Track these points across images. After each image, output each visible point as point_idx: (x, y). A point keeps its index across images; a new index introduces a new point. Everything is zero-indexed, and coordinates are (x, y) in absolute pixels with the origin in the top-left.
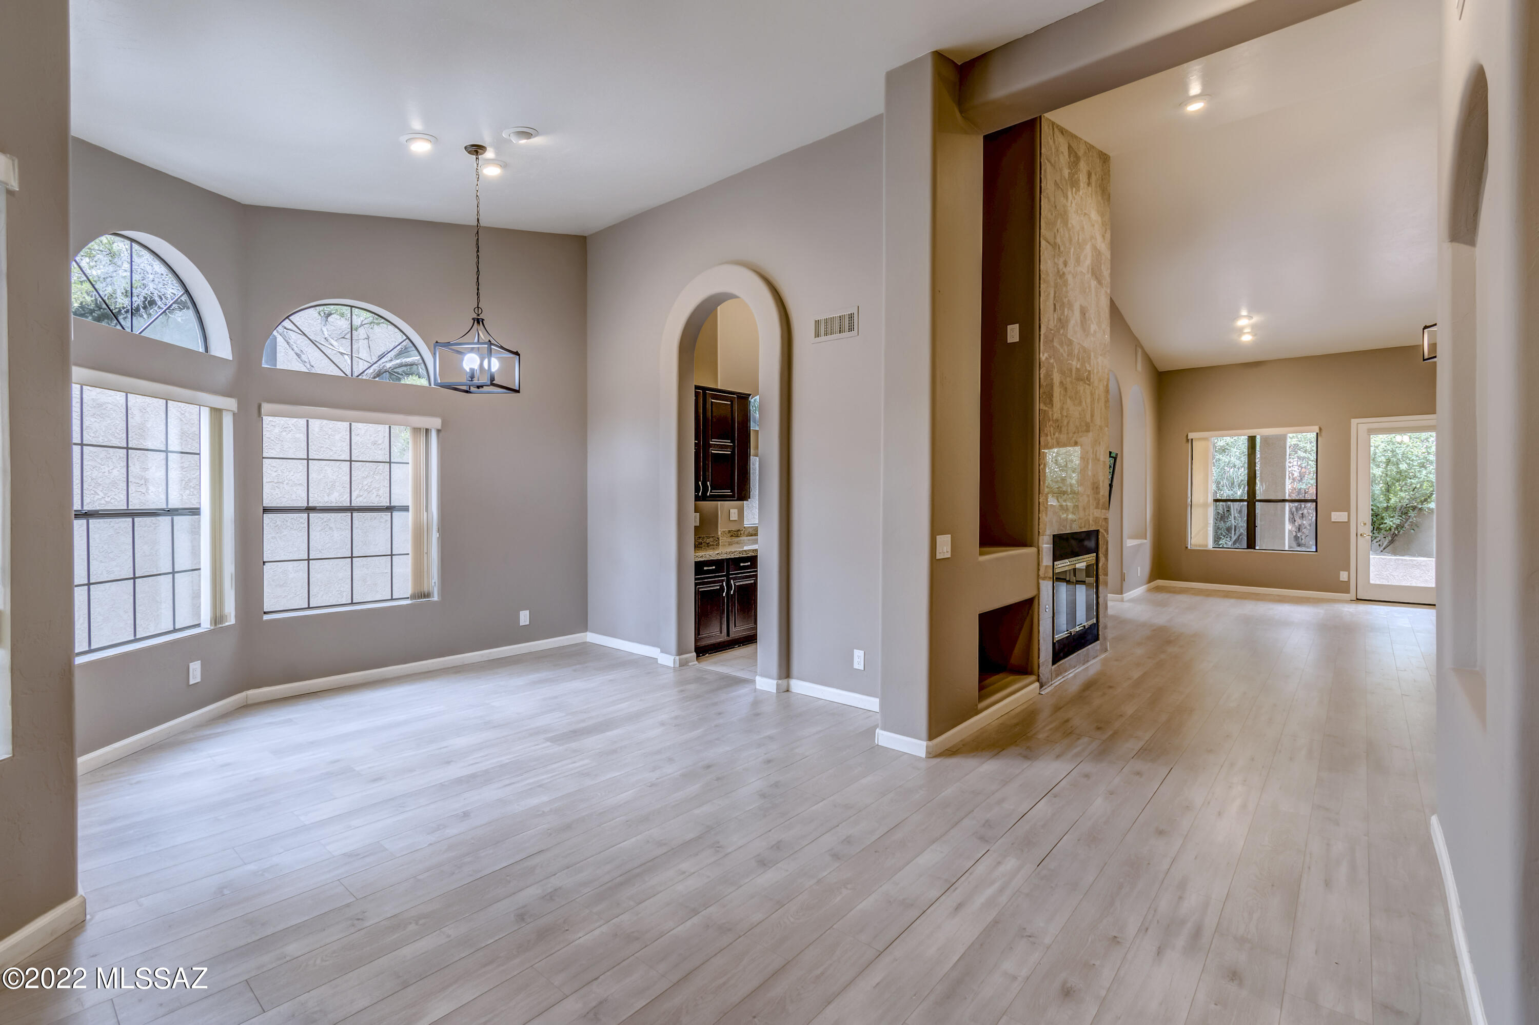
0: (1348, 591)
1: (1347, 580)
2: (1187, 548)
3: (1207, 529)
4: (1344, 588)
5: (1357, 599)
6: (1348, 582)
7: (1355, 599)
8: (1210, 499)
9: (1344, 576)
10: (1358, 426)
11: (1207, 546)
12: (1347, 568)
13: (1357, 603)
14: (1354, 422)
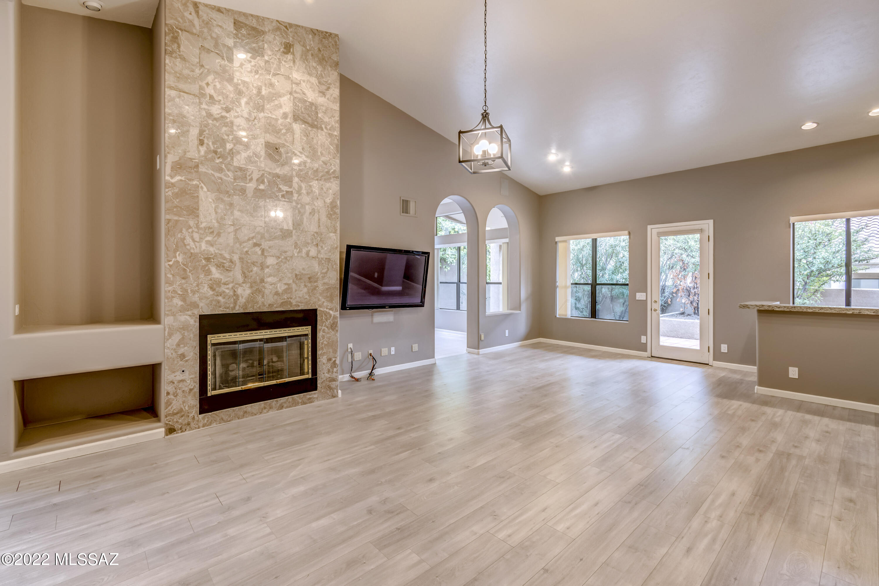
0: (646, 351)
1: (645, 342)
2: (556, 316)
3: (567, 304)
4: (643, 348)
5: (652, 356)
6: (646, 344)
7: (650, 356)
8: (569, 284)
9: (643, 339)
10: (653, 230)
11: (566, 315)
12: (646, 335)
13: (651, 360)
14: (649, 227)
